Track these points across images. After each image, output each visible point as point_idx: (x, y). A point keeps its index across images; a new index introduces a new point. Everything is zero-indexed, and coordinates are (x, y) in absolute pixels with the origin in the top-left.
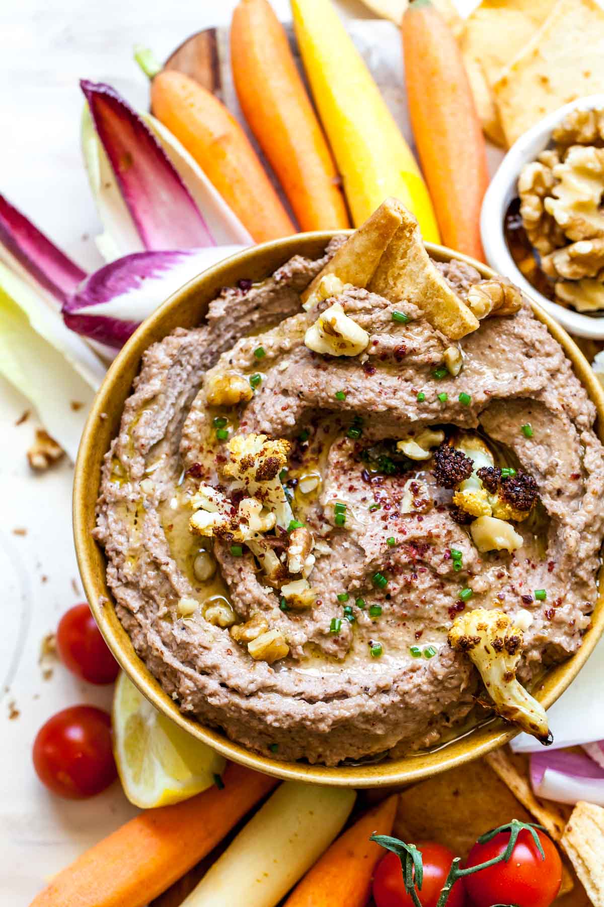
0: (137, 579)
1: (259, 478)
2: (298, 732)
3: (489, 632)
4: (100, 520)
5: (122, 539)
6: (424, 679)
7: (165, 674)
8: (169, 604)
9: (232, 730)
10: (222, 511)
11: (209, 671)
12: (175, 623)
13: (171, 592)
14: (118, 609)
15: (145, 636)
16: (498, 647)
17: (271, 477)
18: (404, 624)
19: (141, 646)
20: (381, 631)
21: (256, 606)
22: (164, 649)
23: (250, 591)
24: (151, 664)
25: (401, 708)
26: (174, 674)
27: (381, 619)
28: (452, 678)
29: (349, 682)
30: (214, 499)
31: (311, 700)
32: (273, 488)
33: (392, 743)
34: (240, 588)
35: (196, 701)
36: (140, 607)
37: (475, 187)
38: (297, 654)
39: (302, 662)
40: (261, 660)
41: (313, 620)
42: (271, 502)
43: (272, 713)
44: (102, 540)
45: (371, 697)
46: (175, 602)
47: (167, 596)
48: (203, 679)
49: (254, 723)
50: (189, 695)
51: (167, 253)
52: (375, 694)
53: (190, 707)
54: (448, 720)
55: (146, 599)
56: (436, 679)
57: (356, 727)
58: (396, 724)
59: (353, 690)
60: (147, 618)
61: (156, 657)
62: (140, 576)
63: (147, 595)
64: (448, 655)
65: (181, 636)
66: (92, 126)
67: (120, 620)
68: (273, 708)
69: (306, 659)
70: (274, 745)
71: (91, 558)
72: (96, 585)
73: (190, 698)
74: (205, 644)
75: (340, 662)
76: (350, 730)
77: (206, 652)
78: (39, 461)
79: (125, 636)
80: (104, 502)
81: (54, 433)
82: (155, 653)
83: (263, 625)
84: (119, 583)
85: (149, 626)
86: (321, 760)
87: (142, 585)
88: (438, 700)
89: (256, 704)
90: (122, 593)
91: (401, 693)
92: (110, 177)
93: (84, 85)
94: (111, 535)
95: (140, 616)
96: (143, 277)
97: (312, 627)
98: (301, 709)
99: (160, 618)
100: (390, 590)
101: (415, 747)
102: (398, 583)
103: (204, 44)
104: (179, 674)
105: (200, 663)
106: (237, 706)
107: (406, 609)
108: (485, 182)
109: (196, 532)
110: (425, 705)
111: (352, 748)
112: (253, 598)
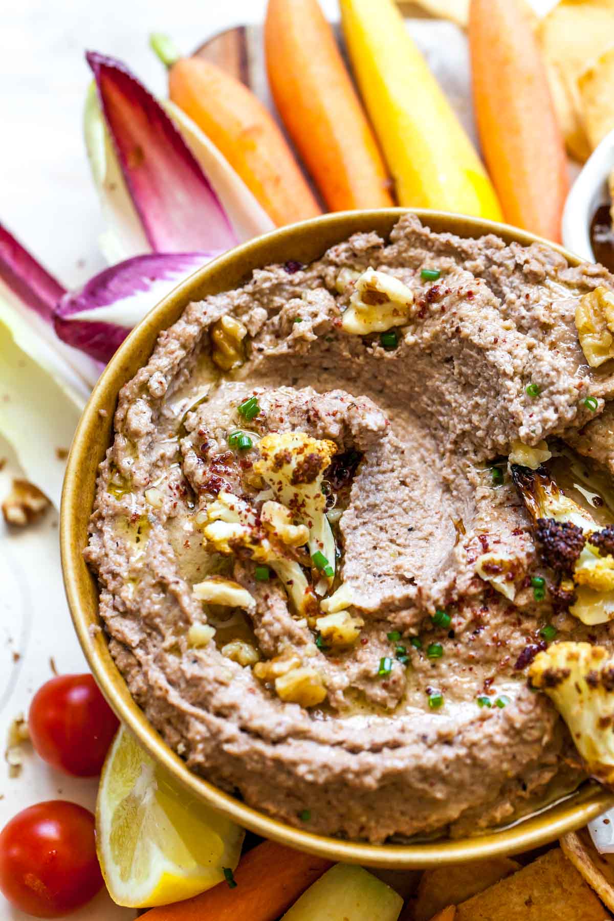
0: (137, 607)
1: (295, 481)
2: (338, 791)
3: (582, 663)
4: (94, 540)
5: (121, 559)
6: (497, 728)
7: (169, 721)
8: (177, 633)
9: (251, 790)
10: (246, 522)
11: (226, 712)
12: (184, 655)
13: (181, 618)
14: (113, 644)
15: (145, 675)
16: (592, 682)
17: (311, 480)
18: (471, 669)
19: (140, 689)
20: (441, 676)
21: (286, 639)
22: (169, 687)
23: (278, 620)
24: (152, 712)
25: (466, 765)
26: (179, 719)
27: (443, 662)
28: (532, 728)
29: (403, 731)
30: (236, 508)
31: (354, 750)
32: (312, 495)
33: (454, 812)
34: (267, 618)
35: (209, 750)
36: (141, 642)
37: (554, 193)
38: (337, 701)
39: (341, 713)
40: (293, 702)
41: (357, 661)
42: (308, 516)
43: (306, 762)
44: (95, 561)
45: (430, 747)
46: (184, 631)
47: (175, 624)
48: (218, 722)
49: (282, 778)
50: (200, 742)
51: (183, 255)
52: (435, 743)
53: (199, 758)
54: (524, 788)
55: (148, 631)
56: (512, 727)
57: (410, 786)
58: (461, 786)
59: (407, 738)
60: (148, 653)
61: (159, 698)
62: (142, 602)
63: (149, 625)
64: (528, 699)
65: (191, 670)
67: (114, 659)
68: (307, 756)
69: (346, 709)
70: (304, 811)
71: (81, 579)
72: (86, 611)
73: (200, 746)
74: (222, 678)
75: (390, 713)
76: (402, 791)
77: (222, 688)
78: (16, 514)
79: (121, 679)
80: (101, 517)
82: (158, 693)
83: (295, 660)
84: (116, 613)
85: (151, 662)
86: (364, 834)
87: (144, 612)
88: (514, 757)
89: (286, 752)
90: (119, 625)
91: (468, 744)
92: (117, 177)
93: (90, 58)
94: (106, 555)
95: (139, 652)
96: (153, 279)
97: (354, 669)
98: (339, 759)
99: (166, 650)
100: (454, 626)
101: (483, 823)
102: (464, 617)
103: (232, 43)
104: (188, 718)
105: (215, 702)
106: (261, 755)
107: (474, 649)
108: (565, 189)
109: (211, 548)
110: (497, 762)
111: (403, 818)
112: (283, 628)
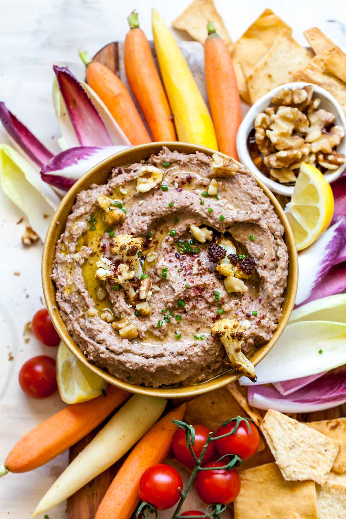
0: (70, 299)
1: (128, 255)
2: (141, 371)
3: (229, 330)
4: (54, 271)
5: (64, 280)
6: (199, 350)
7: (81, 343)
8: (84, 311)
9: (110, 369)
10: (111, 269)
11: (101, 342)
12: (86, 319)
13: (85, 305)
14: (61, 312)
15: (73, 325)
16: (233, 337)
17: (134, 254)
18: (192, 324)
19: (70, 329)
20: (181, 327)
21: (124, 313)
22: (81, 331)
23: (121, 306)
24: (75, 338)
25: (188, 363)
26: (85, 343)
27: (181, 322)
28: (212, 350)
29: (165, 350)
30: (107, 263)
31: (147, 357)
32: (134, 259)
33: (183, 378)
34: (117, 305)
35: (95, 355)
36: (71, 312)
37: (235, 122)
38: (142, 336)
39: (144, 340)
40: (125, 338)
41: (150, 321)
42: (133, 266)
43: (129, 362)
44: (55, 280)
45: (175, 357)
46: (87, 310)
47: (83, 307)
48: (98, 346)
49: (121, 367)
50: (92, 352)
51: (90, 148)
52: (176, 356)
53: (92, 358)
54: (210, 369)
55: (74, 308)
56: (205, 350)
57: (167, 370)
58: (186, 370)
59: (166, 353)
60: (74, 317)
61: (77, 335)
62: (72, 297)
63: (74, 306)
64: (211, 340)
65: (89, 325)
66: (58, 87)
67: (61, 317)
68: (130, 360)
69: (146, 338)
70: (130, 377)
71: (49, 288)
72: (51, 300)
73: (92, 354)
74: (100, 330)
75: (161, 340)
76: (164, 371)
77: (100, 333)
78: (27, 241)
79: (64, 324)
80: (57, 263)
81: (35, 229)
82: (77, 333)
83: (127, 322)
84: (62, 300)
85: (74, 320)
86: (151, 385)
87: (72, 301)
88: (205, 360)
89: (122, 358)
90: (63, 305)
91: (188, 356)
92: (65, 111)
93: (55, 68)
94: (59, 278)
95: (71, 316)
96: (79, 159)
97: (149, 324)
98: (142, 361)
99: (80, 317)
100: (186, 309)
101: (194, 381)
102: (189, 305)
103: (112, 49)
104: (87, 343)
105: (97, 338)
106: (113, 359)
107: (193, 317)
108: (240, 120)
109: (98, 278)
110: (199, 362)
111: (165, 380)
112: (123, 310)
